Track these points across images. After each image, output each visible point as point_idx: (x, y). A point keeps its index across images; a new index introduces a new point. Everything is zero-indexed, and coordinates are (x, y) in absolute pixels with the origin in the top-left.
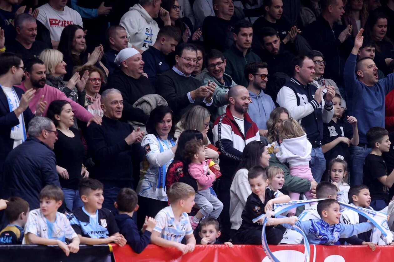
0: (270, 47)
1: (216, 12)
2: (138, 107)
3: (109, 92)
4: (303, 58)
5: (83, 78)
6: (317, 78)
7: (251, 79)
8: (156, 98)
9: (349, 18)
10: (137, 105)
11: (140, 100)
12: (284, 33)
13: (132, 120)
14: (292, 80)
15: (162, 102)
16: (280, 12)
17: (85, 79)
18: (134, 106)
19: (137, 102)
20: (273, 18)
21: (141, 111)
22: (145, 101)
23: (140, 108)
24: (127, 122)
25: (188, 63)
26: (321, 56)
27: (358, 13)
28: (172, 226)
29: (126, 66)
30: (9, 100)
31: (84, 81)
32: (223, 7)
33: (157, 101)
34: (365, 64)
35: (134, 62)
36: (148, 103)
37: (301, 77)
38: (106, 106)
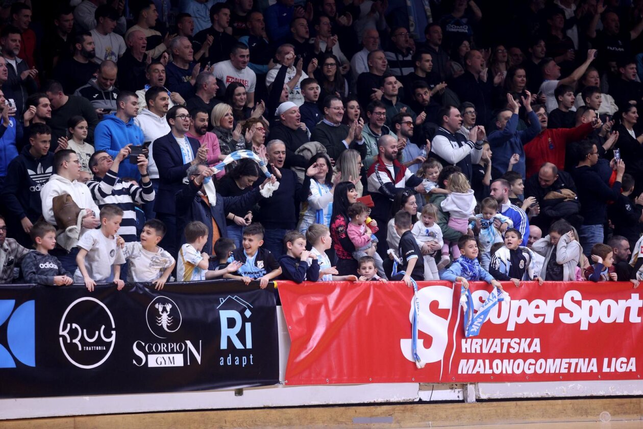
0: (420, 99)
1: (370, 67)
2: (299, 154)
3: (273, 142)
4: (449, 108)
5: (250, 131)
6: (469, 127)
7: (399, 128)
8: (316, 146)
9: (496, 69)
10: (299, 152)
11: (301, 148)
12: (432, 86)
13: (294, 166)
14: (441, 129)
15: (321, 148)
16: (430, 65)
17: (253, 131)
18: (296, 153)
19: (298, 150)
20: (423, 70)
21: (303, 157)
22: (306, 149)
23: (302, 154)
24: (289, 168)
25: (339, 112)
26: (473, 107)
27: (504, 64)
28: (322, 263)
29: (284, 119)
30: (182, 150)
31: (252, 134)
32: (376, 63)
33: (317, 149)
34: (503, 116)
35: (290, 115)
36: (309, 150)
37: (450, 126)
38: (270, 156)
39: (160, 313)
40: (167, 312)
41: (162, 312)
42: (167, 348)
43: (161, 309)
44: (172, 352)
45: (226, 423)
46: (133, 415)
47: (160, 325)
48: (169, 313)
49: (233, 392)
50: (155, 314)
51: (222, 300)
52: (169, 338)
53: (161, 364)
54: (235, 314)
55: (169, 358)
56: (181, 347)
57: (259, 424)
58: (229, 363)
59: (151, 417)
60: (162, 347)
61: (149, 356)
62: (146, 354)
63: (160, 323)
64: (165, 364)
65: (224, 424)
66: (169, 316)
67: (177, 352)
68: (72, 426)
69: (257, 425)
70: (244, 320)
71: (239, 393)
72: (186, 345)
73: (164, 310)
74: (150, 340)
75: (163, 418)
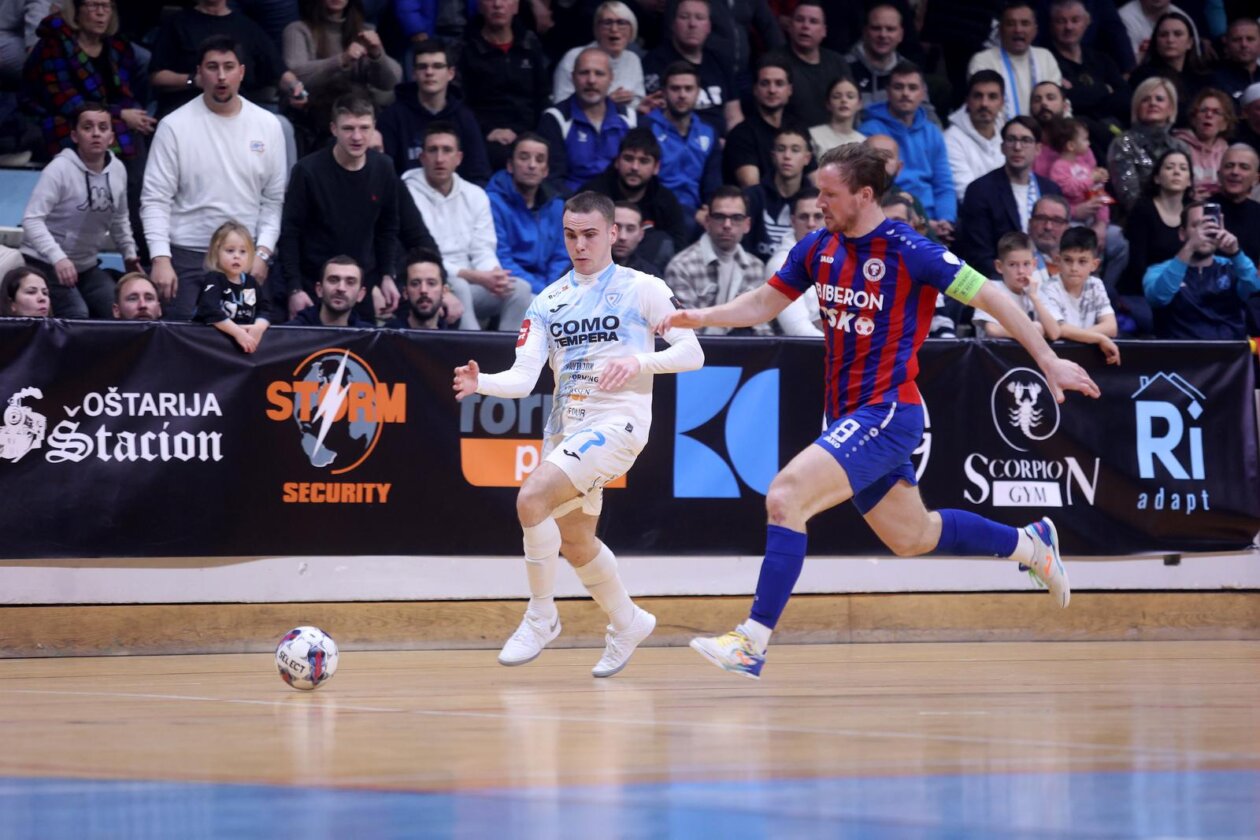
39: (1018, 402)
40: (1031, 400)
41: (1022, 400)
42: (1031, 470)
43: (1019, 394)
44: (1040, 478)
45: (1144, 616)
46: (962, 596)
47: (1016, 425)
48: (1034, 402)
49: (1161, 561)
50: (1007, 403)
51: (1144, 380)
52: (1035, 452)
53: (1019, 500)
54: (1168, 410)
55: (1036, 489)
56: (1055, 470)
57: (1212, 621)
58: (1159, 504)
59: (995, 602)
60: (1023, 468)
61: (997, 485)
62: (990, 480)
63: (1016, 421)
64: (1028, 500)
65: (1141, 621)
66: (1035, 408)
67: (1049, 480)
68: (846, 612)
69: (1209, 624)
70: (1188, 422)
71: (1172, 561)
72: (1066, 466)
73: (1026, 395)
74: (999, 452)
75: (1020, 604)
